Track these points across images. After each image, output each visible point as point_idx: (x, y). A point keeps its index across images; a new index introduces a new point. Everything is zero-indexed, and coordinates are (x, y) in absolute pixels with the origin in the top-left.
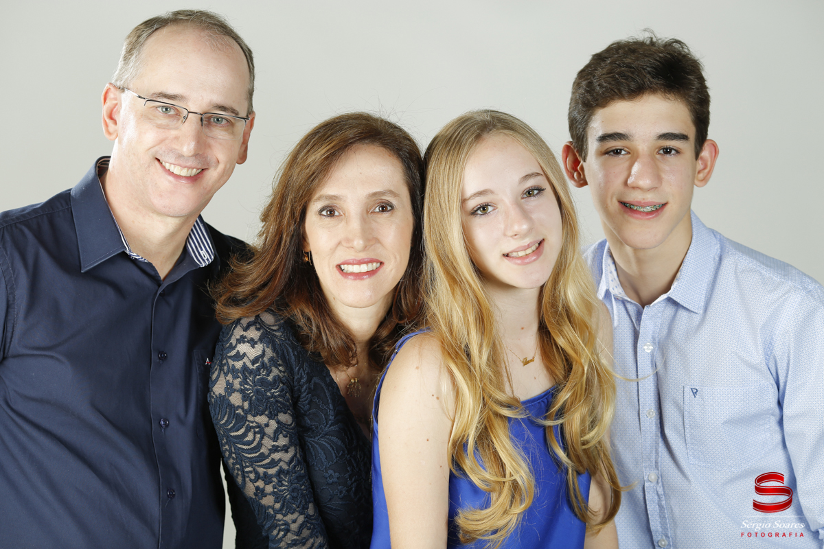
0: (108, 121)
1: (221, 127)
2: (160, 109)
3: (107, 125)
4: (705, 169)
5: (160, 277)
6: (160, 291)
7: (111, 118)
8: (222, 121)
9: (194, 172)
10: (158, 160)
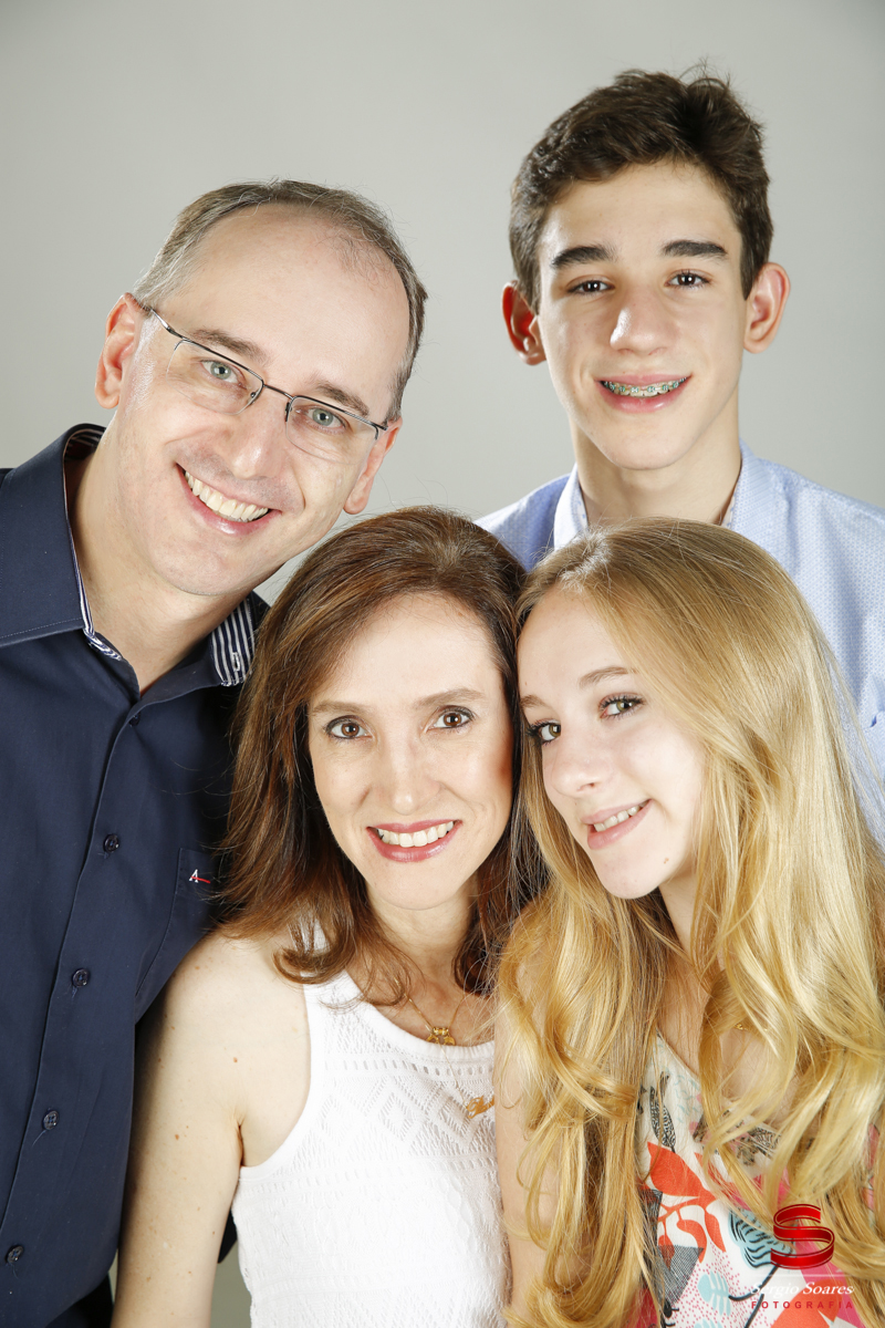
0: (108, 368)
1: (325, 432)
2: (208, 366)
3: (104, 376)
4: (765, 317)
5: (138, 686)
6: (133, 715)
7: (116, 364)
8: (330, 420)
9: (250, 512)
10: (182, 472)
